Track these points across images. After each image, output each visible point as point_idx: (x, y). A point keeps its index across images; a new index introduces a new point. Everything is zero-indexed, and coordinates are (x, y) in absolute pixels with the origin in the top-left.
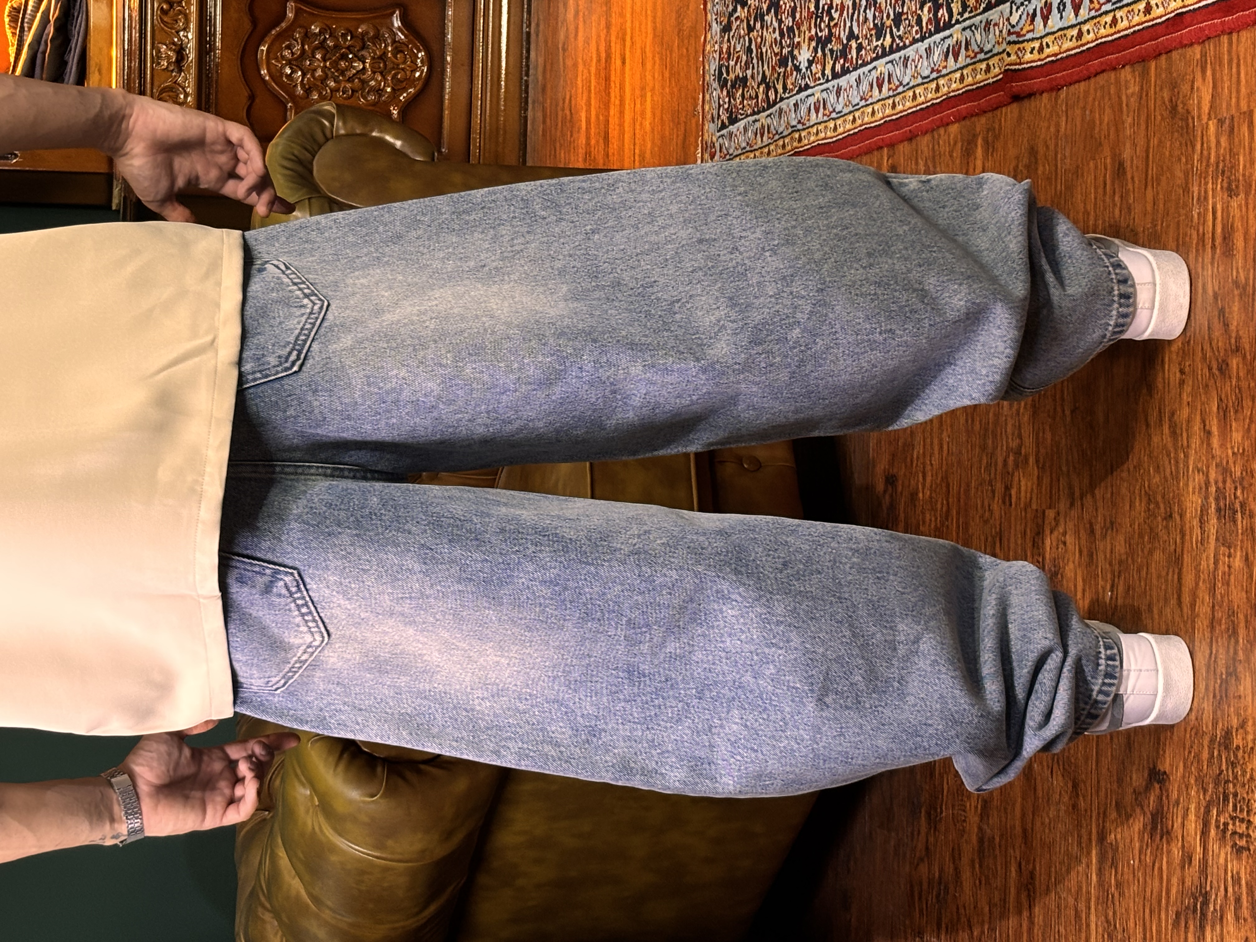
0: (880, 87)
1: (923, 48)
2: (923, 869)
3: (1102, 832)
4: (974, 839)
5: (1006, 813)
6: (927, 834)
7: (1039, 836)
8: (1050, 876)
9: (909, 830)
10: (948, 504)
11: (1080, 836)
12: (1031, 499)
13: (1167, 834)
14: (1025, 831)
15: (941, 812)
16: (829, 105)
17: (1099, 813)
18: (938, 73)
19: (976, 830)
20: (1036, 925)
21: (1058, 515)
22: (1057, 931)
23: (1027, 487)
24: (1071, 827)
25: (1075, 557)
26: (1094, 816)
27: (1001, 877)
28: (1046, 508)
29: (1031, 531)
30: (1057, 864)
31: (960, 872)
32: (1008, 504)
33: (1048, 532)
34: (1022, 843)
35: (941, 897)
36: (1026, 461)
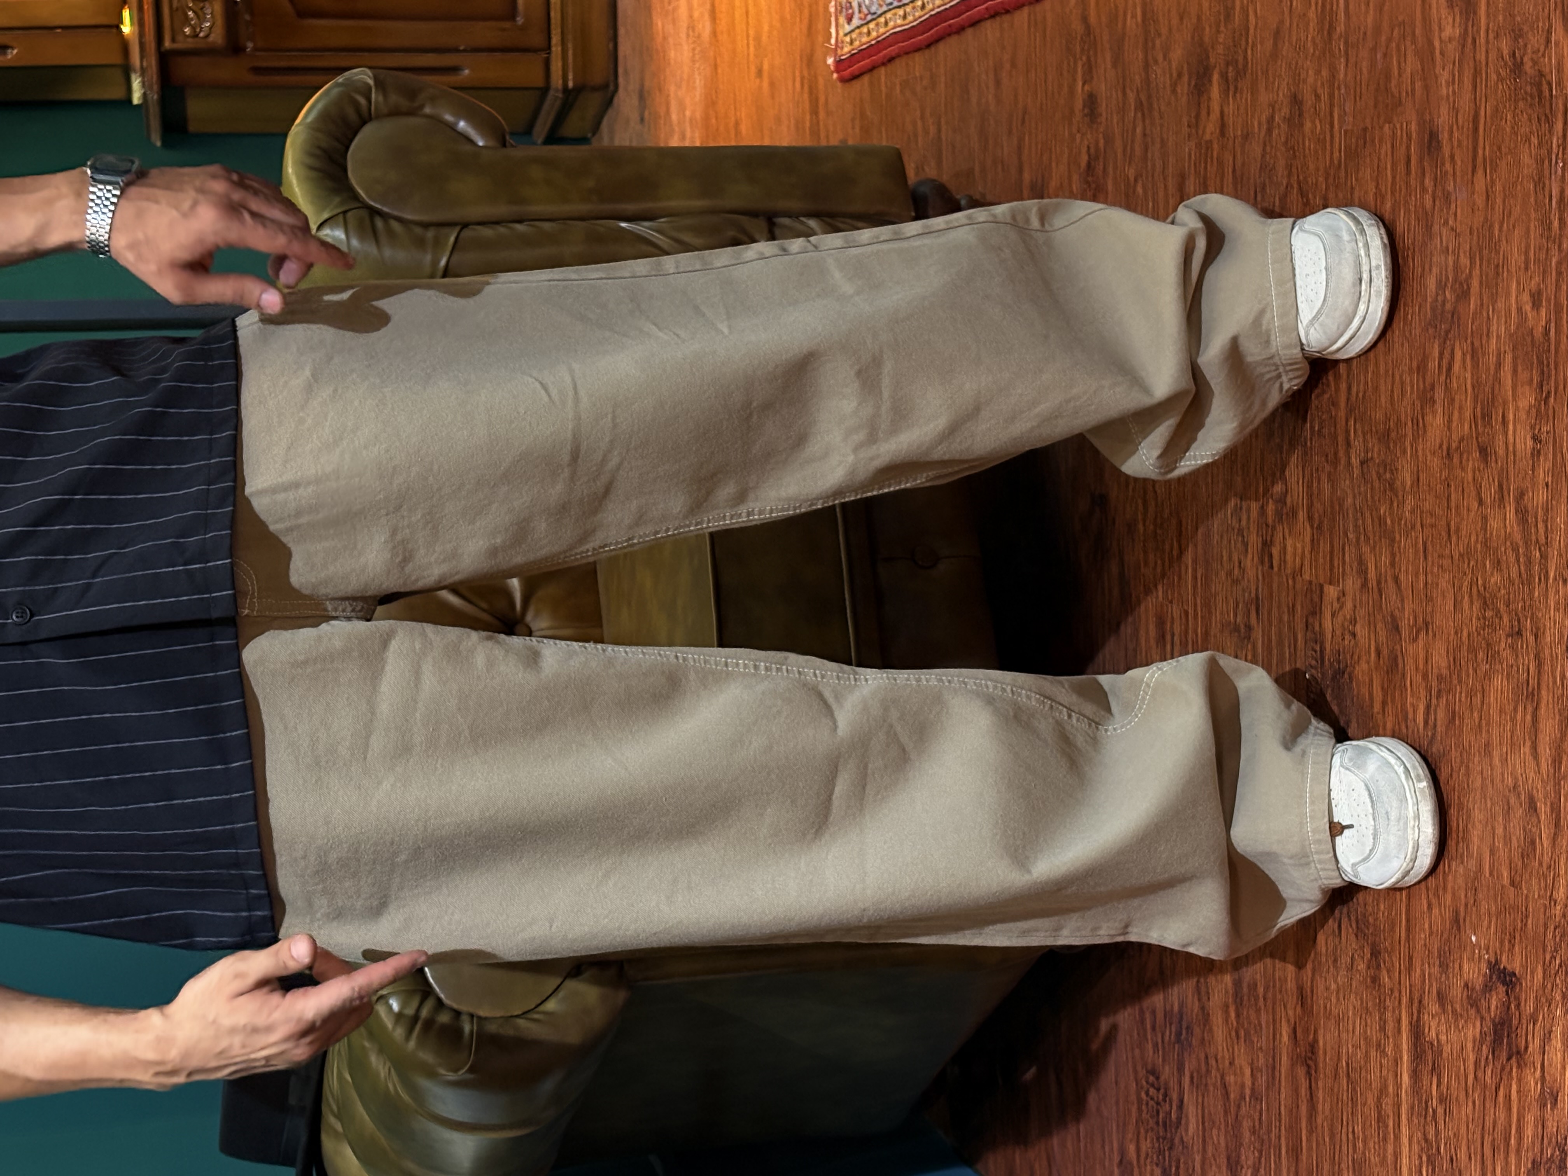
3: (1418, 1026)
7: (1322, 1003)
8: (1339, 1059)
11: (1383, 1020)
12: (1302, 565)
13: (1518, 1055)
17: (1411, 1000)
20: (1320, 1113)
21: (1344, 595)
22: (1351, 1130)
23: (1295, 548)
24: (1370, 1004)
25: (1370, 656)
26: (1404, 1000)
27: (1268, 1037)
28: (1325, 582)
29: (1302, 607)
30: (1350, 1046)
31: (1208, 1014)
32: (1267, 565)
33: (1327, 615)
34: (1297, 1003)
35: (1183, 1037)
36: (1294, 513)
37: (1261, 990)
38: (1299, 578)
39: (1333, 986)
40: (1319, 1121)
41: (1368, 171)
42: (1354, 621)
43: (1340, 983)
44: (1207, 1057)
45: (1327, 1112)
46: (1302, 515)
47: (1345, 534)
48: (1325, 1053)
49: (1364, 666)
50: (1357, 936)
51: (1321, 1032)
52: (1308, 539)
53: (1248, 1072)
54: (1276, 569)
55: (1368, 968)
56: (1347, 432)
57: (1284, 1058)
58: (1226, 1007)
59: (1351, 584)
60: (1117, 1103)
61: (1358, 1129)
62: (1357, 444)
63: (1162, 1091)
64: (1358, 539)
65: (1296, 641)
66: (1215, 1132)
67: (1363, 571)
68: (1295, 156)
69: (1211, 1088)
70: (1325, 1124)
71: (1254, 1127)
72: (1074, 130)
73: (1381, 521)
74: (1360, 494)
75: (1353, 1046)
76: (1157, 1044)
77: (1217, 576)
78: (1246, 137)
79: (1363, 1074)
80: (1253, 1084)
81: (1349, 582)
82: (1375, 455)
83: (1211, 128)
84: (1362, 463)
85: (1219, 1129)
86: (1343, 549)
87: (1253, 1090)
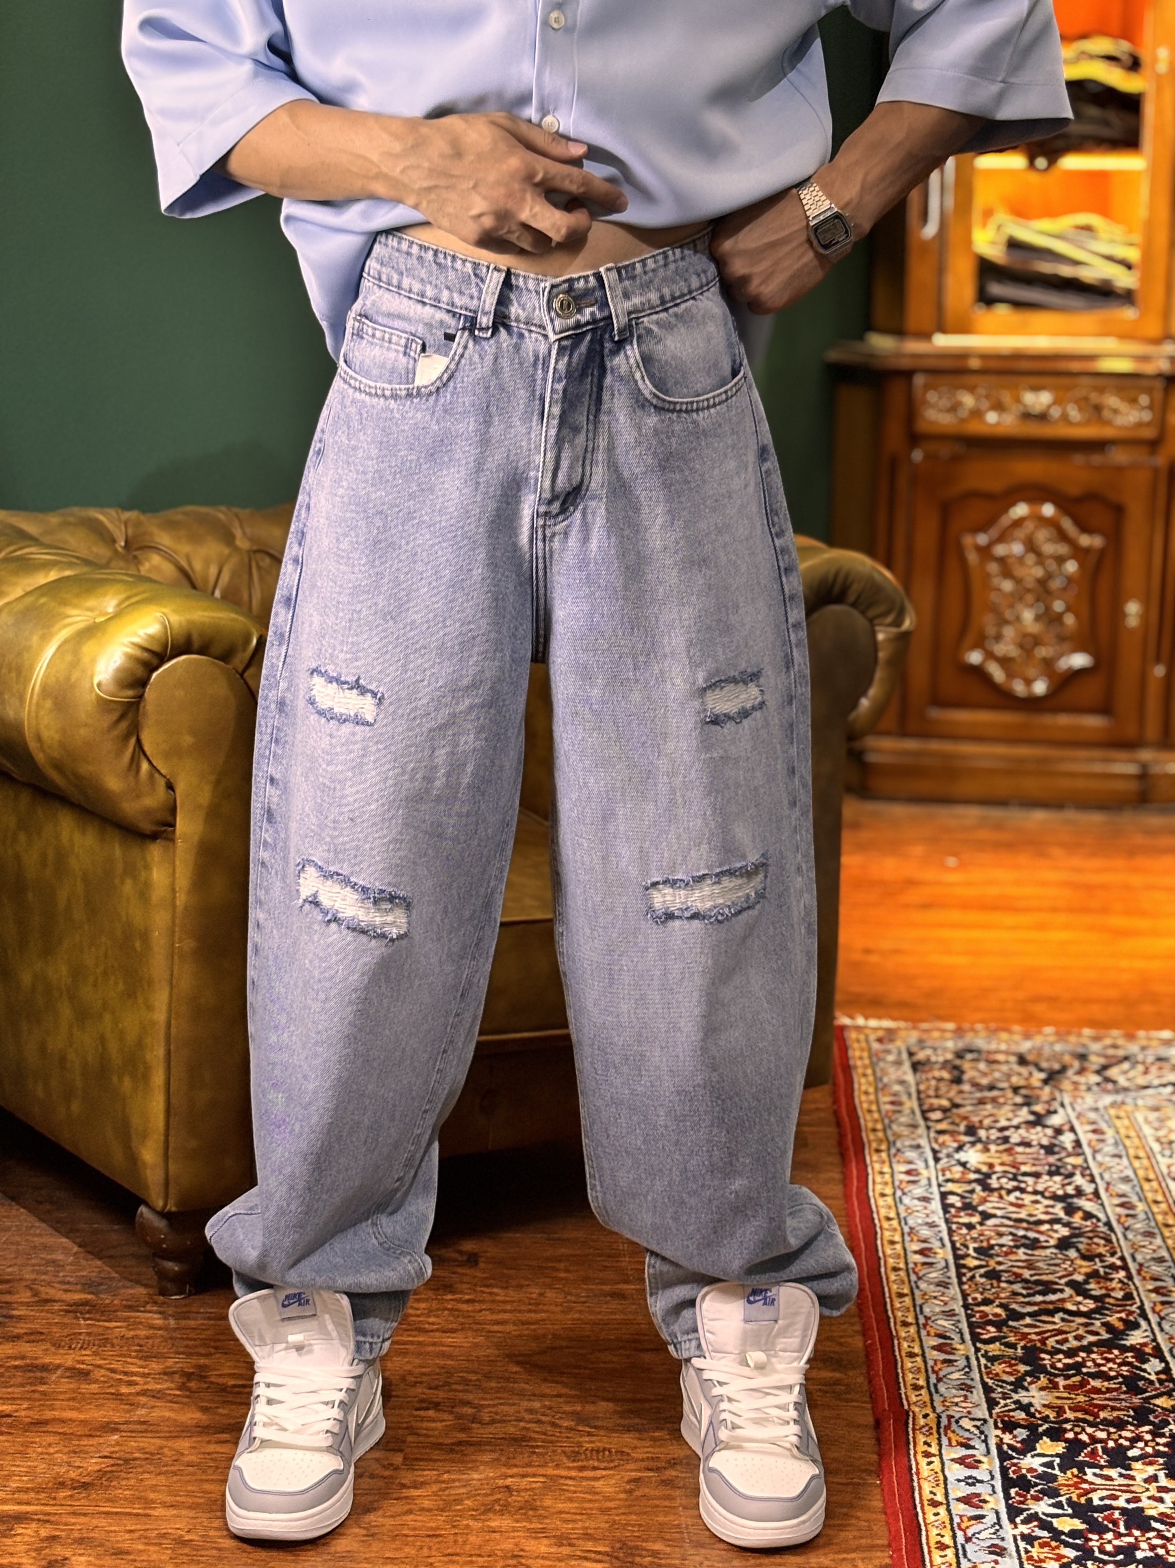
0: (921, 1252)
1: (955, 1307)
2: (25, 1296)
3: (26, 1519)
4: (47, 1360)
5: (69, 1400)
6: (62, 1301)
7: (36, 1440)
9: (71, 1280)
10: (432, 1331)
11: (27, 1490)
12: (419, 1435)
14: (46, 1422)
15: (85, 1319)
16: (911, 1187)
17: (49, 1514)
18: (923, 1324)
19: (58, 1362)
21: (395, 1469)
23: (434, 1430)
26: (47, 1509)
32: (419, 1405)
39: (52, 1450)
42: (372, 1476)
43: (56, 1456)
46: (462, 1436)
47: (448, 1472)
50: (99, 1471)
51: (9, 1438)
52: (442, 1440)
56: (534, 1476)
62: (524, 1483)
64: (443, 1482)
73: (459, 1501)
74: (482, 1484)
82: (514, 1498)
84: (507, 1487)
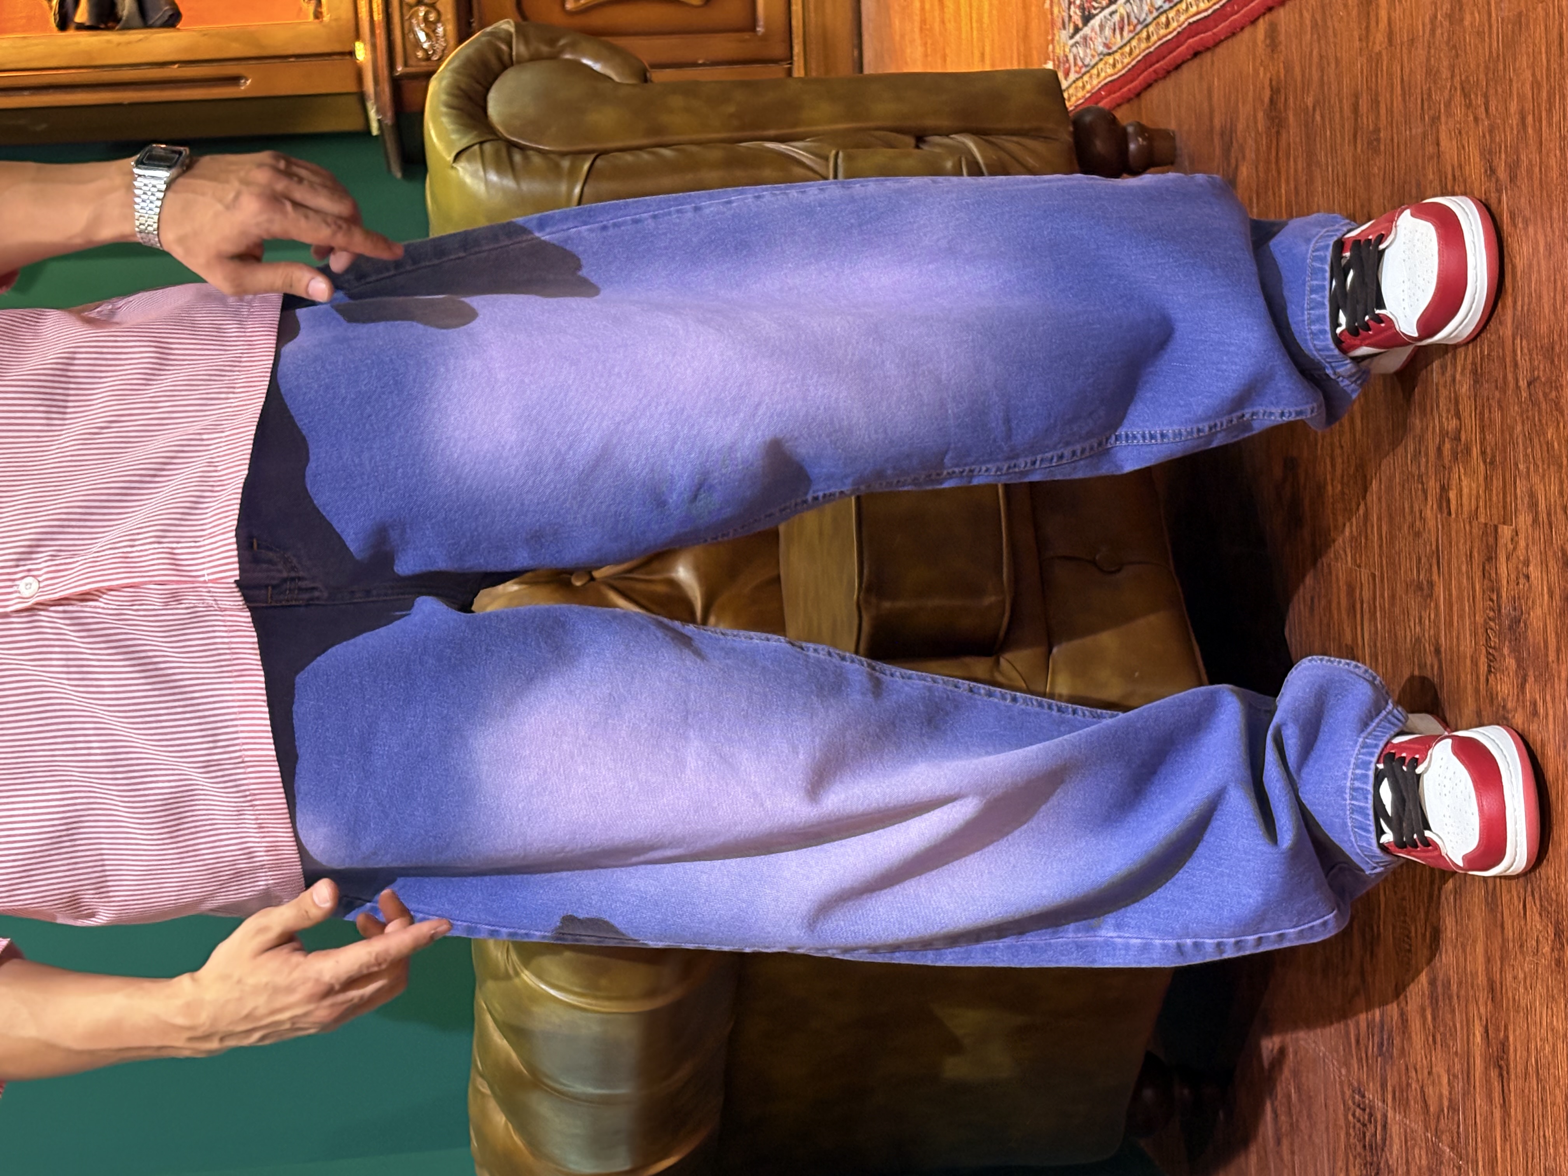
7: (1510, 995)
8: (1529, 1056)
12: (1477, 507)
14: (1491, 982)
15: (1379, 933)
20: (1513, 1120)
21: (1517, 535)
22: (1542, 1134)
23: (1471, 490)
24: (1555, 991)
25: (1543, 599)
27: (1462, 1040)
28: (1499, 523)
29: (1479, 554)
30: (1538, 1040)
31: (1407, 1021)
32: (1445, 511)
33: (1502, 558)
34: (1488, 998)
35: (1384, 1049)
36: (1468, 450)
37: (1454, 988)
38: (1475, 523)
39: (1521, 976)
40: (1512, 1128)
41: (1525, 58)
42: (1527, 563)
43: (1527, 970)
44: (1407, 1069)
45: (1520, 1117)
46: (1475, 451)
47: (1516, 465)
48: (1515, 1051)
49: (1539, 612)
50: (1541, 915)
51: (1511, 1028)
52: (1481, 478)
53: (1445, 1080)
54: (1453, 516)
55: (1553, 950)
56: (1514, 351)
57: (1478, 1061)
58: (1423, 1010)
59: (1524, 520)
60: (1327, 1128)
61: (1549, 1133)
62: (1523, 363)
63: (1368, 1110)
64: (1528, 469)
65: (1474, 590)
66: (1417, 1151)
67: (1533, 505)
68: (1457, 56)
69: (1412, 1103)
70: (1518, 1131)
71: (1453, 1141)
72: (1257, 64)
73: (1549, 445)
74: (1528, 418)
75: (1541, 1040)
76: (1361, 1058)
77: (1400, 530)
78: (1412, 41)
79: (1552, 1071)
80: (1450, 1093)
81: (1521, 518)
82: (1541, 374)
83: (1380, 37)
84: (1529, 384)
85: (1421, 1148)
86: (1515, 483)
87: (1450, 1100)
